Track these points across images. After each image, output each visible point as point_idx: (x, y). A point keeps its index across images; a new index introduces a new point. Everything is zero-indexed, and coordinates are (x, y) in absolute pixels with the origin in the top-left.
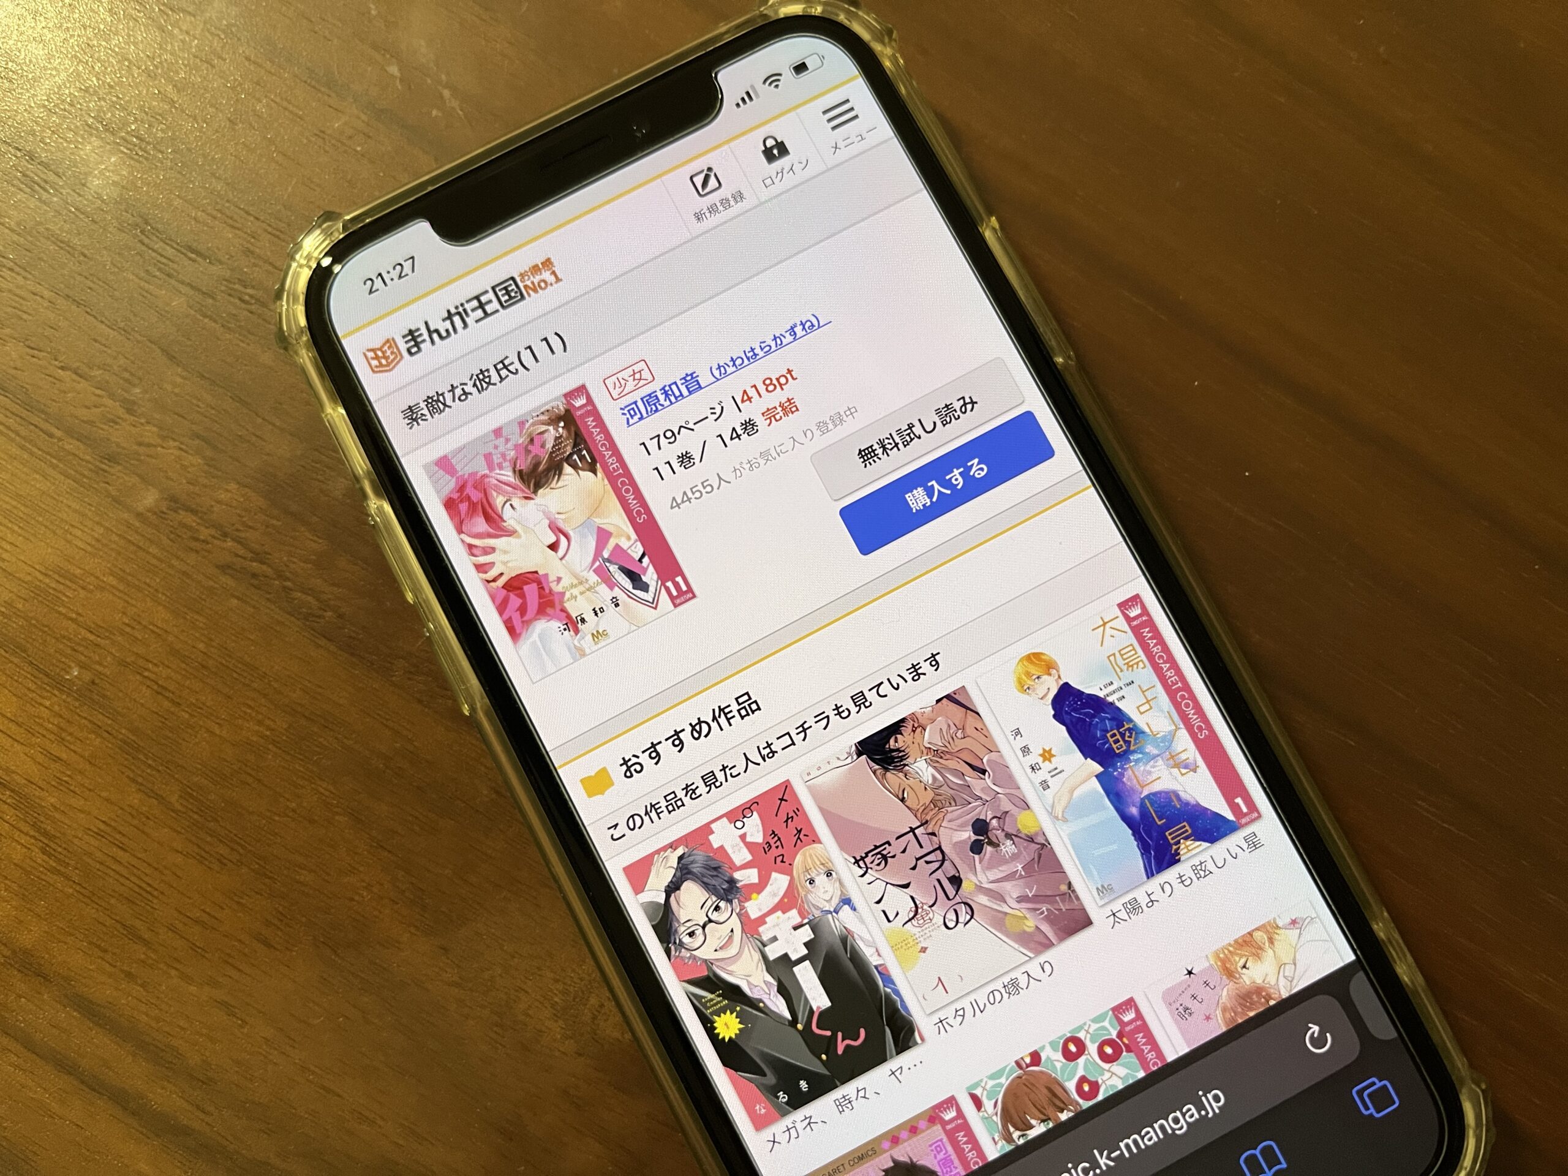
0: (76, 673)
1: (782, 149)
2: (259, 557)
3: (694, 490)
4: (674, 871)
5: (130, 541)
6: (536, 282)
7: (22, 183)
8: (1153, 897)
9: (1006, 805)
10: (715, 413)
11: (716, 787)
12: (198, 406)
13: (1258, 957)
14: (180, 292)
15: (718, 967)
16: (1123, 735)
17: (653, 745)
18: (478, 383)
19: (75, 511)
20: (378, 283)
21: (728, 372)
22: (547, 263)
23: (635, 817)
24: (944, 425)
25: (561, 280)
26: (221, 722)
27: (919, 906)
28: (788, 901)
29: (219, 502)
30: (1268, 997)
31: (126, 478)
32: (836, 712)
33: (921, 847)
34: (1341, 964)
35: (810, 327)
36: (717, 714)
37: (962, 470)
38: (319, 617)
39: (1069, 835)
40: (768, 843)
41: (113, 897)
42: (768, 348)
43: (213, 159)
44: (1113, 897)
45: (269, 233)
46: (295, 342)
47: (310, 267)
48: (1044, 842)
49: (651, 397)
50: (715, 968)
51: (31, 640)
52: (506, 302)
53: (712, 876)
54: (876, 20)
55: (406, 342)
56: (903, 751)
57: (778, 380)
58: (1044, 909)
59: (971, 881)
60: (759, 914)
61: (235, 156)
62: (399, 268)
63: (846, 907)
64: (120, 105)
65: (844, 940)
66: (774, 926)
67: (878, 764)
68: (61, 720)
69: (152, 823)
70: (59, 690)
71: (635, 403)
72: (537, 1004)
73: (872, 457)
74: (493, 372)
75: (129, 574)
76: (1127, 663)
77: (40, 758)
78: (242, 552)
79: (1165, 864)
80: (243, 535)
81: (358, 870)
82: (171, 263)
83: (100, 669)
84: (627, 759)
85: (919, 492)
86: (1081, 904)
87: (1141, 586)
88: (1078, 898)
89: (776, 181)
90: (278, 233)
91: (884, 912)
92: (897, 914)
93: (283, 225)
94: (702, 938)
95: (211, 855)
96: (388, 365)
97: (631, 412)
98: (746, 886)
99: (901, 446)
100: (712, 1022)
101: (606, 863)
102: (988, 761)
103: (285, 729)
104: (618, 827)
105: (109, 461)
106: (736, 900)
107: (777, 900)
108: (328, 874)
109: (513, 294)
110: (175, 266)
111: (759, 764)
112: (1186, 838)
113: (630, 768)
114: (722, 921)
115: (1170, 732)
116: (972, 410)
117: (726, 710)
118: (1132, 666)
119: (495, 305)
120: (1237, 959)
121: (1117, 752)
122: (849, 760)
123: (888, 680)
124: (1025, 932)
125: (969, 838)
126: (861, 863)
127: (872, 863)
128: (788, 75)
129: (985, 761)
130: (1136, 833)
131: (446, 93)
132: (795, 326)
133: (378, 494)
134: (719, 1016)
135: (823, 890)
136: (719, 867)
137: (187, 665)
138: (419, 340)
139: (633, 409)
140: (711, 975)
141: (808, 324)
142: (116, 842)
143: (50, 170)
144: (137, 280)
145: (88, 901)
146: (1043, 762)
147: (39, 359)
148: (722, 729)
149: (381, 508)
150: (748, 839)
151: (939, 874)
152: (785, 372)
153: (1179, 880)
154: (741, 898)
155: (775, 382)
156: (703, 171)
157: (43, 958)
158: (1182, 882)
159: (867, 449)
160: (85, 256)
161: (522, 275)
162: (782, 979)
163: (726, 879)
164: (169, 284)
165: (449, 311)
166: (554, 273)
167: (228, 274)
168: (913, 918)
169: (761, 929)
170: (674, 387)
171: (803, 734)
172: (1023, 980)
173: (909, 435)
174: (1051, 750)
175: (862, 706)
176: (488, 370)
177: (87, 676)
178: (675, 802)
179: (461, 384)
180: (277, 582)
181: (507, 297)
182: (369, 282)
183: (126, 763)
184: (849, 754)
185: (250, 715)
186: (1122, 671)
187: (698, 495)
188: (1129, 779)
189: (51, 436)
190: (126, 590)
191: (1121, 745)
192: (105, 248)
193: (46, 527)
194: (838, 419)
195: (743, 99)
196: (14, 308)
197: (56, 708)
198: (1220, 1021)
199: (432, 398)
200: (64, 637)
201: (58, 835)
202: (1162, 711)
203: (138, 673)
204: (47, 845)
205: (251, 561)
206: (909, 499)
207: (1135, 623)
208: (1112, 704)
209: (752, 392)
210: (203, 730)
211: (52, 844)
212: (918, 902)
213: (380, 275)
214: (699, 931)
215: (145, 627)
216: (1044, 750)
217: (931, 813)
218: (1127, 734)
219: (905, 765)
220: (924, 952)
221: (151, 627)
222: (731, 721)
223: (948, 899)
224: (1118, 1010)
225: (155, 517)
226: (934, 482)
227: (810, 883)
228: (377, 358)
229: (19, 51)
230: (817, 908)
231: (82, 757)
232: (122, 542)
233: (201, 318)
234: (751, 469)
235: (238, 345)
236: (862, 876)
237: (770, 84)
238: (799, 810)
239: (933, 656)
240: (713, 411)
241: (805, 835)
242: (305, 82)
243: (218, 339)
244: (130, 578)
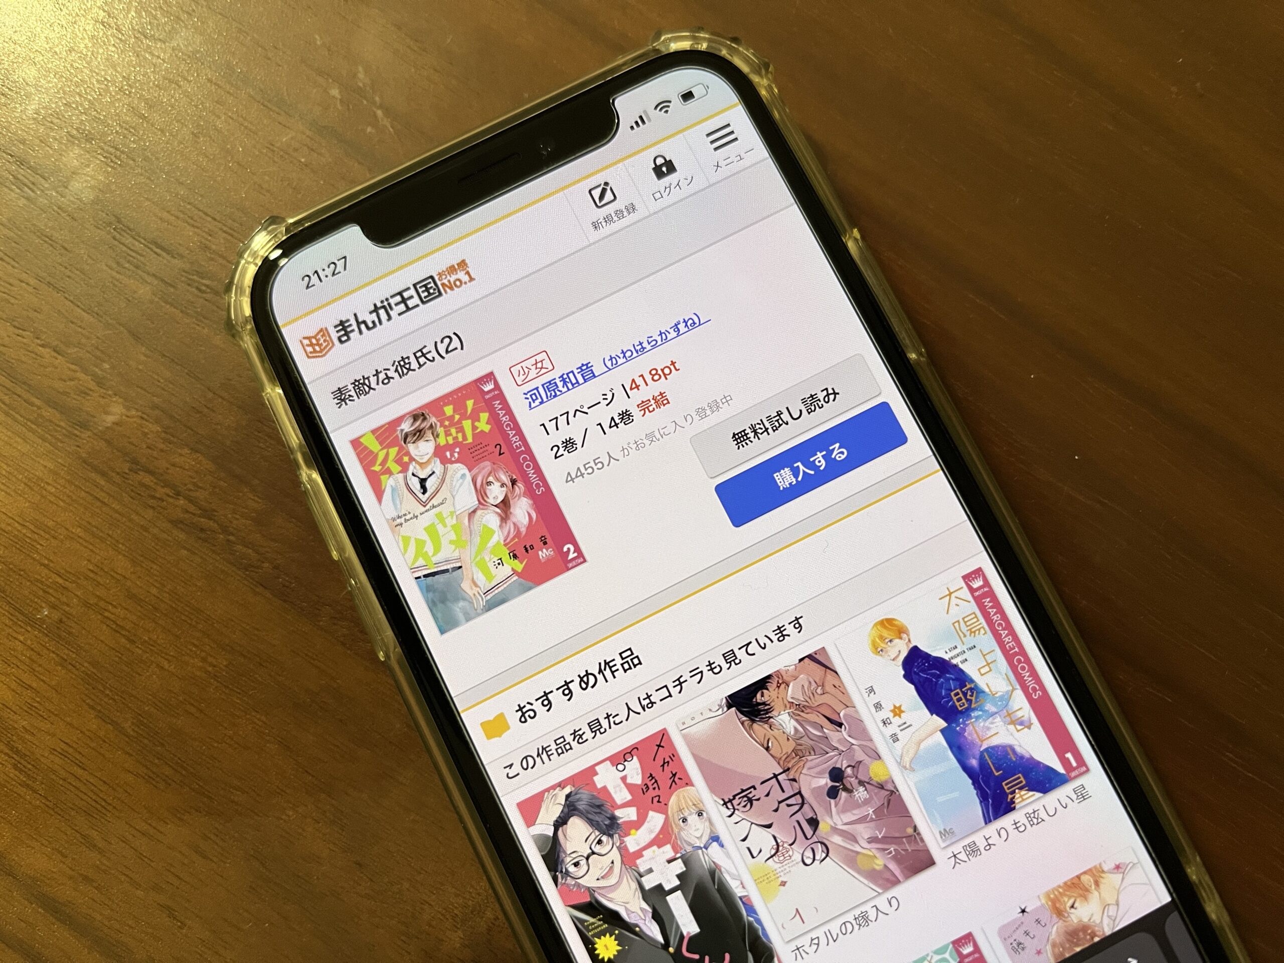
0: (46, 613)
1: (670, 167)
2: (208, 514)
3: (587, 466)
4: (561, 808)
5: (96, 497)
6: (452, 280)
7: (13, 184)
8: (990, 841)
9: (860, 755)
10: (606, 399)
11: (601, 733)
12: (159, 381)
13: (1085, 898)
14: (147, 282)
15: (599, 894)
16: (965, 694)
17: (546, 694)
18: (399, 368)
19: (50, 471)
20: (315, 279)
21: (619, 364)
22: (463, 264)
23: (529, 758)
24: (809, 413)
25: (474, 279)
26: (170, 658)
27: (780, 844)
28: (663, 837)
29: (173, 465)
30: (1093, 935)
31: (95, 443)
32: (709, 668)
33: (783, 791)
34: (1158, 906)
35: (692, 324)
36: (603, 668)
37: (824, 453)
38: (258, 567)
39: (915, 784)
40: (646, 784)
41: (74, 810)
42: (654, 343)
43: (178, 167)
44: (953, 840)
45: (225, 232)
46: (240, 330)
47: (256, 264)
48: (893, 789)
49: (550, 384)
50: (597, 895)
51: (8, 583)
52: (425, 297)
53: (596, 813)
54: (754, 55)
55: (338, 332)
56: (769, 705)
57: (662, 370)
58: (892, 849)
59: (827, 823)
60: (637, 848)
61: (197, 165)
62: (332, 266)
63: (715, 844)
64: (99, 119)
65: (712, 873)
66: (650, 859)
67: (746, 716)
68: (32, 653)
69: (107, 745)
70: (31, 626)
71: (537, 389)
72: (439, 916)
73: (744, 440)
74: (413, 359)
75: (95, 527)
76: (970, 629)
77: (14, 685)
78: (192, 508)
79: (1002, 812)
80: (191, 494)
81: (285, 792)
82: (139, 257)
83: (67, 609)
84: (522, 706)
85: (786, 473)
86: (925, 846)
87: (983, 561)
88: (922, 840)
89: (665, 195)
90: (231, 232)
91: (749, 849)
92: (760, 851)
93: (237, 225)
94: (585, 868)
95: (158, 776)
96: (321, 351)
97: (533, 396)
98: (625, 822)
99: (770, 431)
100: (594, 944)
101: (502, 799)
102: (845, 715)
103: (226, 666)
104: (513, 768)
105: (81, 427)
106: (617, 835)
107: (653, 836)
108: (258, 795)
109: (431, 291)
110: (142, 259)
111: (639, 713)
112: (1021, 789)
113: (524, 713)
114: (604, 853)
115: (1007, 692)
116: (834, 400)
117: (611, 664)
118: (974, 632)
119: (416, 300)
120: (1066, 899)
121: (960, 709)
122: (720, 712)
123: (756, 640)
124: (874, 870)
125: (826, 784)
126: (729, 805)
127: (739, 804)
128: (676, 102)
129: (841, 715)
130: (976, 783)
131: (379, 113)
132: (679, 324)
133: (309, 466)
134: (600, 938)
135: (694, 828)
136: (602, 805)
137: (142, 607)
138: (349, 329)
139: (535, 394)
140: (593, 901)
141: (691, 321)
142: (77, 762)
143: (37, 174)
144: (109, 271)
145: (51, 812)
146: (894, 716)
147: (23, 337)
148: (607, 681)
149: (311, 477)
150: (629, 781)
151: (799, 816)
152: (669, 364)
153: (1014, 827)
154: (621, 833)
155: (660, 372)
156: (600, 185)
157: (14, 860)
158: (1017, 828)
159: (740, 432)
160: (66, 249)
161: (440, 274)
162: (657, 907)
163: (608, 816)
164: (137, 275)
165: (375, 305)
166: (468, 273)
167: (187, 266)
168: (774, 855)
169: (638, 862)
170: (571, 375)
171: (679, 687)
172: (872, 914)
173: (777, 421)
174: (900, 706)
175: (733, 663)
176: (408, 358)
177: (56, 615)
178: (564, 746)
179: (385, 370)
180: (221, 536)
181: (426, 294)
182: (307, 278)
183: (86, 692)
184: (720, 706)
185: (195, 653)
186: (965, 636)
187: (590, 470)
188: (970, 734)
189: (32, 404)
190: (91, 540)
191: (963, 704)
192: (83, 242)
193: (25, 484)
194: (715, 406)
195: (637, 123)
196: (4, 293)
197: (29, 642)
198: (1049, 955)
199: (358, 381)
200: (37, 580)
201: (28, 753)
202: (1000, 673)
203: (101, 614)
204: (19, 762)
205: (200, 517)
206: (777, 478)
207: (977, 594)
208: (956, 666)
209: (639, 381)
210: (154, 665)
211: (22, 761)
212: (779, 841)
213: (316, 272)
214: (583, 862)
215: (106, 572)
216: (895, 707)
217: (793, 761)
218: (969, 693)
219: (772, 717)
220: (784, 885)
221: (112, 573)
222: (615, 673)
223: (807, 838)
224: (958, 943)
225: (118, 476)
226: (799, 464)
227: (683, 822)
228: (311, 345)
229: (14, 72)
230: (689, 844)
231: (49, 685)
232: (90, 498)
233: (163, 304)
234: (637, 449)
235: (194, 328)
236: (730, 816)
237: (661, 110)
238: (674, 756)
239: (797, 619)
240: (605, 397)
241: (679, 779)
242: (259, 102)
243: (178, 323)
244: (95, 529)
